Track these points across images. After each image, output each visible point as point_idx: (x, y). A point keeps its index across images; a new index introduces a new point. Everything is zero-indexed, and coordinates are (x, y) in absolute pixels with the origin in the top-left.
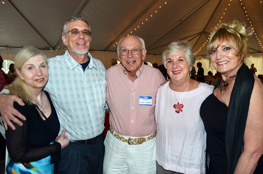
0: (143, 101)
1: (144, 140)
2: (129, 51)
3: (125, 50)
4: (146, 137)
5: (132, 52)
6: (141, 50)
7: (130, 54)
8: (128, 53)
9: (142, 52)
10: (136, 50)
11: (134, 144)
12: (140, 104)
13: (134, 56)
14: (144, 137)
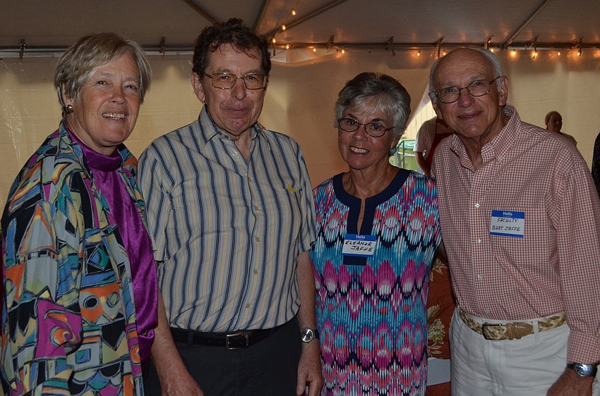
0: (500, 224)
1: (528, 330)
2: (460, 90)
3: (449, 90)
4: (534, 322)
5: (469, 91)
6: (492, 82)
7: (464, 97)
8: (460, 94)
9: (496, 86)
10: (479, 84)
11: (499, 338)
12: (492, 231)
13: (476, 100)
14: (528, 321)
